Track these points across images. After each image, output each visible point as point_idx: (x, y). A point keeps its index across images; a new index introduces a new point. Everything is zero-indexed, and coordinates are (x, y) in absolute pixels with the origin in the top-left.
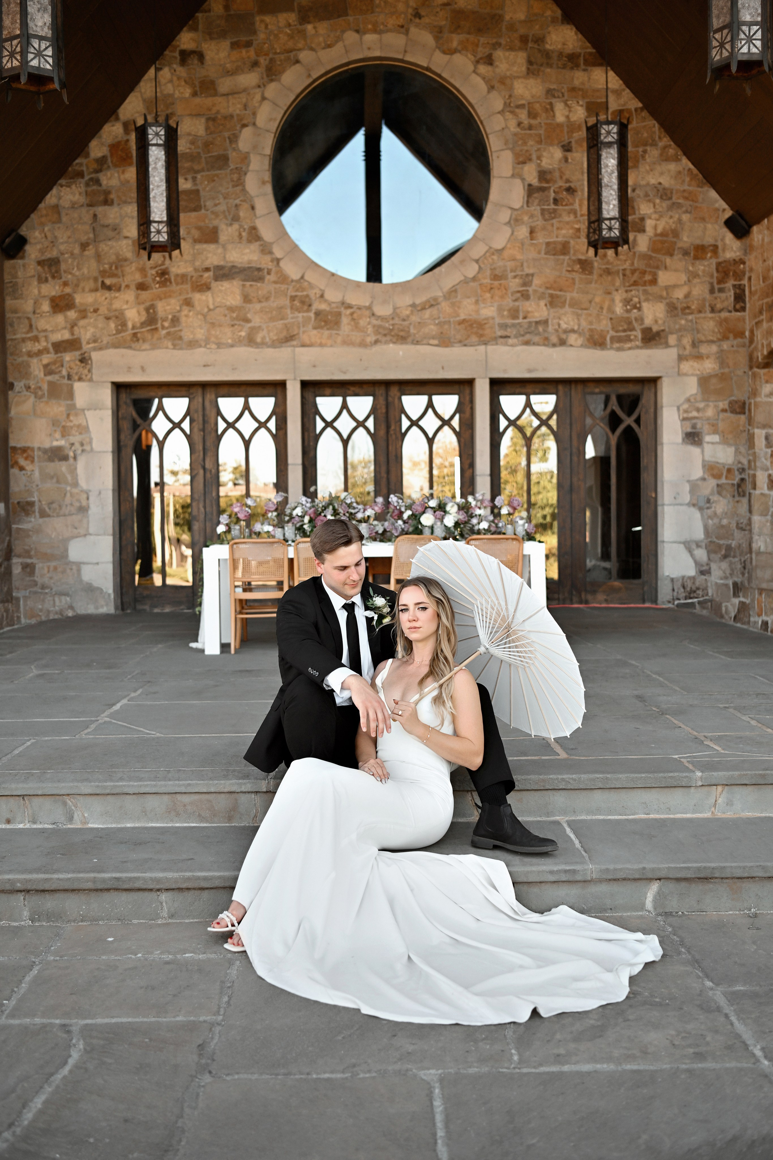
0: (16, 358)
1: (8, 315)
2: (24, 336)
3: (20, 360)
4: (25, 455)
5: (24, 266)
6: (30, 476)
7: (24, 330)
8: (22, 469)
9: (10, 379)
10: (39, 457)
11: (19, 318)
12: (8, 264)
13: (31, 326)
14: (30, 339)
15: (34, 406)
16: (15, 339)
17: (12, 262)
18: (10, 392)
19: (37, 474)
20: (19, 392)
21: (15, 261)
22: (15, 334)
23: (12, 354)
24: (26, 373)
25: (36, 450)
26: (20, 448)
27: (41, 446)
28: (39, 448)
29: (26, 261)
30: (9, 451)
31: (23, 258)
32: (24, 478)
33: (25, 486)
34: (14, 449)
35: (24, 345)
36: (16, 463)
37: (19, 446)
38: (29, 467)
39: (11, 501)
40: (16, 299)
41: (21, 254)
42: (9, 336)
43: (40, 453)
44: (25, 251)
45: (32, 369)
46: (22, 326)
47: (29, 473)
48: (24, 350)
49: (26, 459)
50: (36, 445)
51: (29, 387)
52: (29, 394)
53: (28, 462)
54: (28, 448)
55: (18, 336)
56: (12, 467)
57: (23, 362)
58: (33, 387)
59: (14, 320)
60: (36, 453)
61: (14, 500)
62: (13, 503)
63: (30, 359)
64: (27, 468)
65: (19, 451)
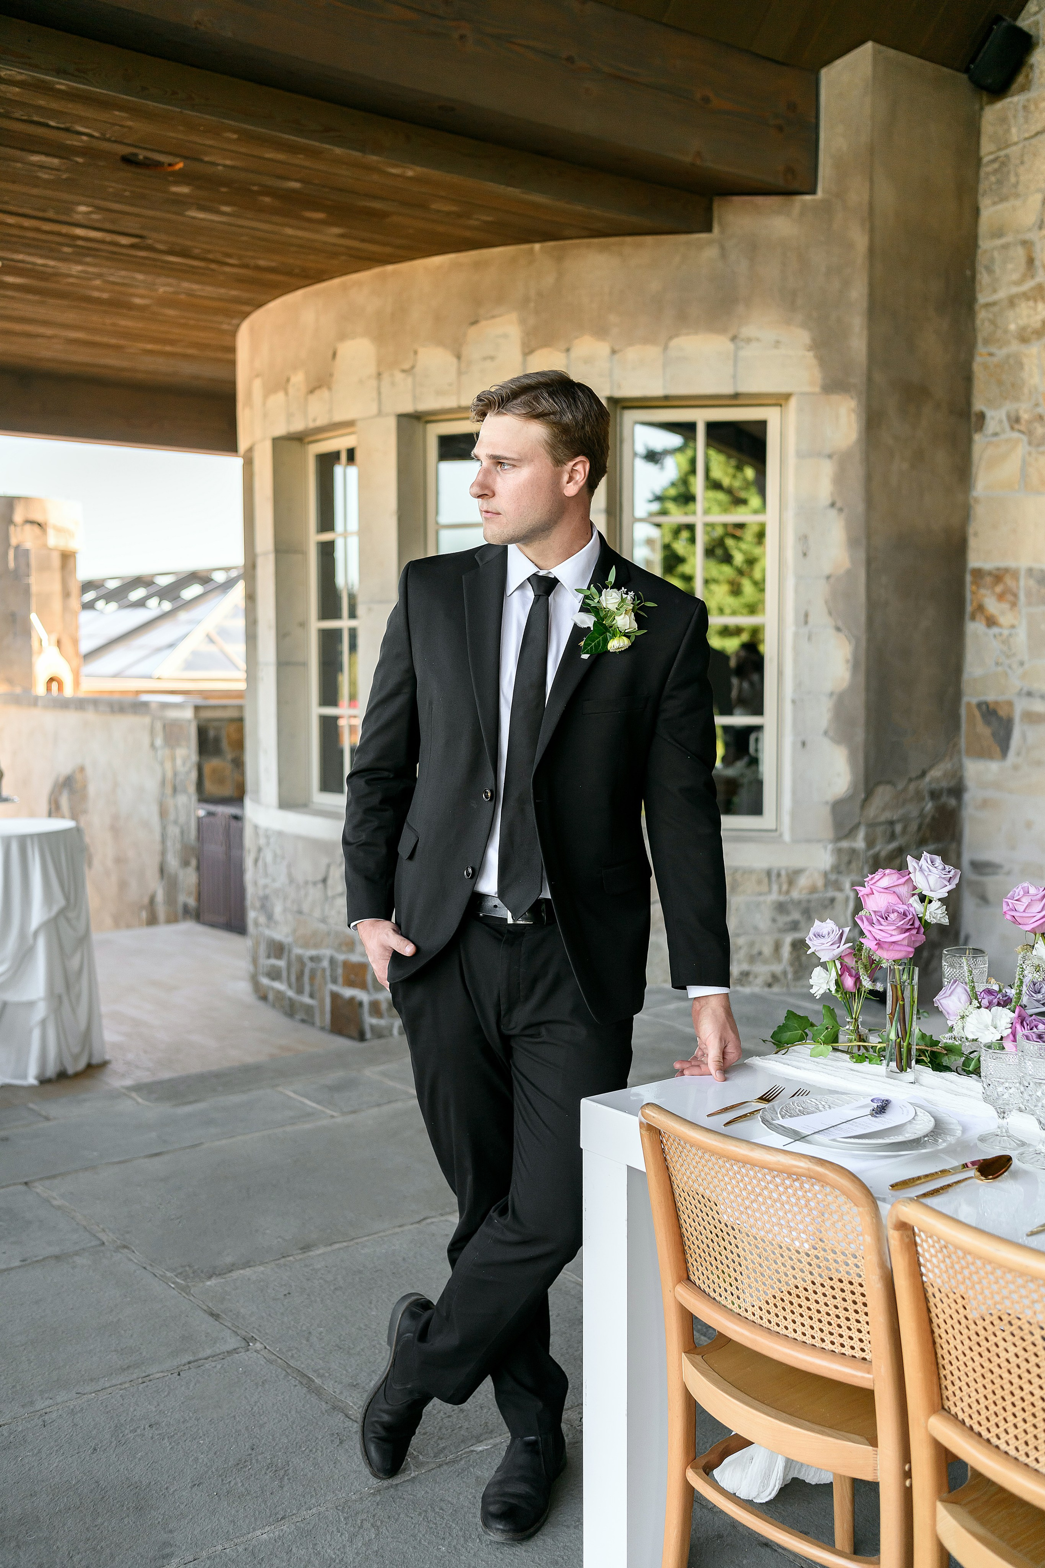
0: (993, 350)
1: (985, 244)
2: (1015, 290)
3: (1001, 353)
4: (999, 589)
5: (1025, 108)
6: (1006, 642)
7: (1015, 276)
8: (991, 622)
9: (978, 405)
10: (1029, 594)
11: (1005, 247)
12: (992, 113)
13: (1031, 261)
14: (1026, 296)
15: (1025, 464)
16: (994, 304)
17: (999, 105)
18: (977, 437)
19: (1021, 637)
20: (996, 434)
21: (1008, 100)
22: (995, 291)
23: (986, 342)
24: (1013, 385)
25: (1022, 574)
26: (990, 573)
27: (1036, 566)
28: (1030, 571)
29: (1032, 94)
30: (968, 578)
31: (1024, 88)
32: (995, 645)
33: (997, 664)
34: (978, 573)
35: (1011, 314)
36: (981, 608)
37: (987, 566)
38: (1006, 618)
39: (965, 699)
40: (1003, 199)
41: (1021, 79)
42: (982, 298)
43: (1032, 583)
44: (1032, 66)
45: (1025, 375)
46: (1010, 266)
47: (1006, 632)
48: (1012, 327)
49: (1001, 597)
50: (1023, 562)
51: (1017, 420)
52: (1016, 435)
53: (1005, 606)
54: (1007, 570)
55: (1002, 294)
56: (973, 618)
57: (1008, 356)
58: (1025, 416)
59: (996, 254)
60: (1022, 583)
61: (970, 698)
62: (969, 704)
63: (1023, 348)
64: (1002, 620)
65: (988, 580)
